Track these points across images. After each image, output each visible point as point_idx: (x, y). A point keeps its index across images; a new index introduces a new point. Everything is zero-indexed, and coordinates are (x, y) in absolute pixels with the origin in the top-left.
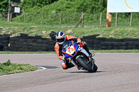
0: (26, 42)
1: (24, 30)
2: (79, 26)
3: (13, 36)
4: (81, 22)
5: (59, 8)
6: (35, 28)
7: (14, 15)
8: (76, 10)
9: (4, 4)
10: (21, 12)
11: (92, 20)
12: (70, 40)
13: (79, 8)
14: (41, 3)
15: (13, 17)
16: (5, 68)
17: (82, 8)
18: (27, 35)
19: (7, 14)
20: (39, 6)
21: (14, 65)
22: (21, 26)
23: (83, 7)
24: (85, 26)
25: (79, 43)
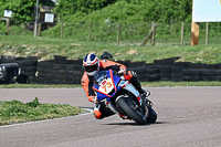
0: (64, 68)
1: (60, 49)
2: (148, 44)
3: (42, 59)
4: (150, 37)
5: (115, 15)
6: (78, 47)
7: (45, 26)
8: (142, 18)
9: (28, 8)
10: (55, 22)
11: (168, 33)
12: (108, 68)
13: (148, 15)
14: (88, 7)
15: (42, 30)
16: (30, 110)
17: (153, 15)
18: (65, 58)
19: (33, 24)
20: (84, 11)
21: (45, 106)
22: (56, 43)
23: (154, 13)
24: (157, 44)
25: (122, 74)
